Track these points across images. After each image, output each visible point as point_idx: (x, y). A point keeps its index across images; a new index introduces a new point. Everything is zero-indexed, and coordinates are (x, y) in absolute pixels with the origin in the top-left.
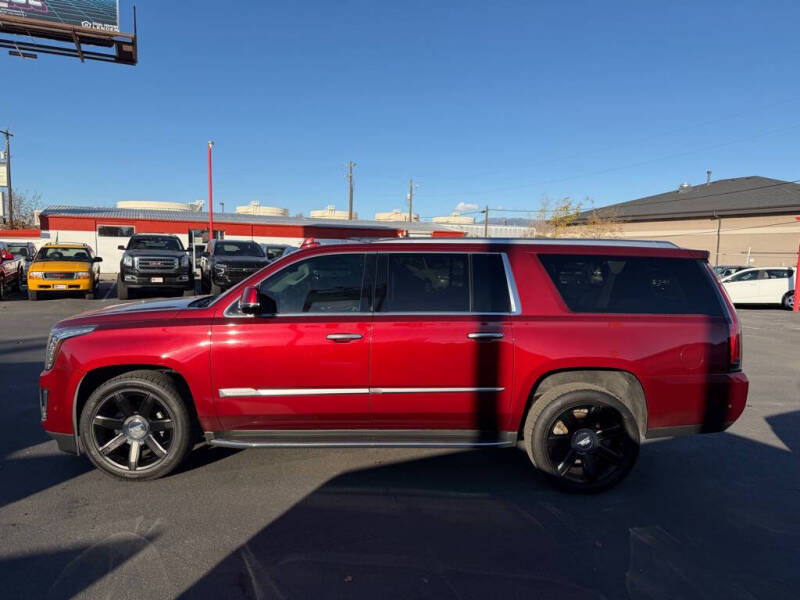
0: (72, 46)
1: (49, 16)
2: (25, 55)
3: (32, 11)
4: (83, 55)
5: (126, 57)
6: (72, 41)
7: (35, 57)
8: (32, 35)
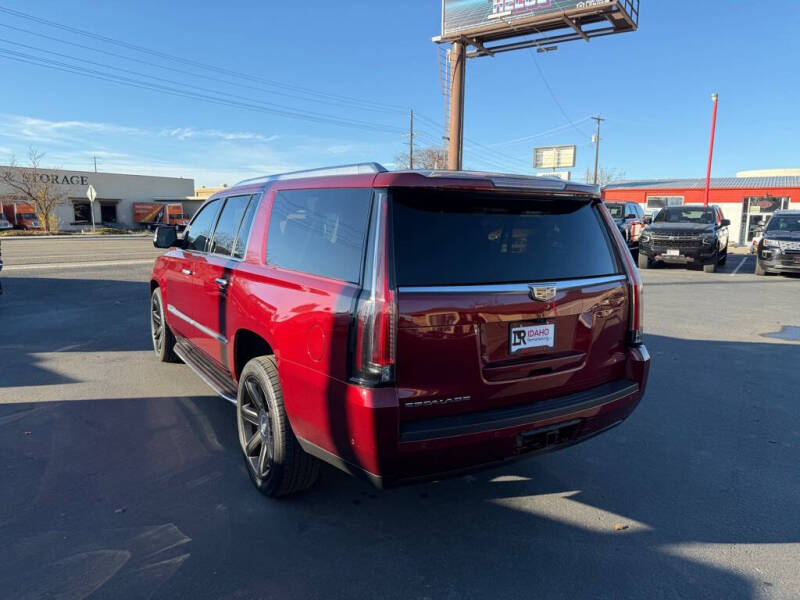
0: (571, 30)
1: (554, 8)
2: (548, 49)
3: (540, 9)
4: (587, 35)
5: (623, 26)
6: (567, 26)
7: (555, 48)
8: (542, 31)
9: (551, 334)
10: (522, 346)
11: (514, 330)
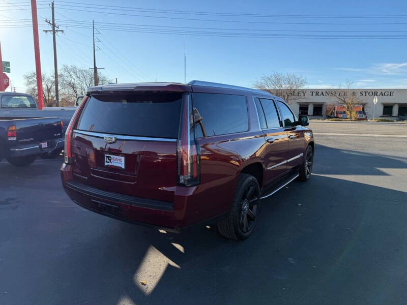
9: (123, 162)
10: (110, 164)
11: (106, 155)
